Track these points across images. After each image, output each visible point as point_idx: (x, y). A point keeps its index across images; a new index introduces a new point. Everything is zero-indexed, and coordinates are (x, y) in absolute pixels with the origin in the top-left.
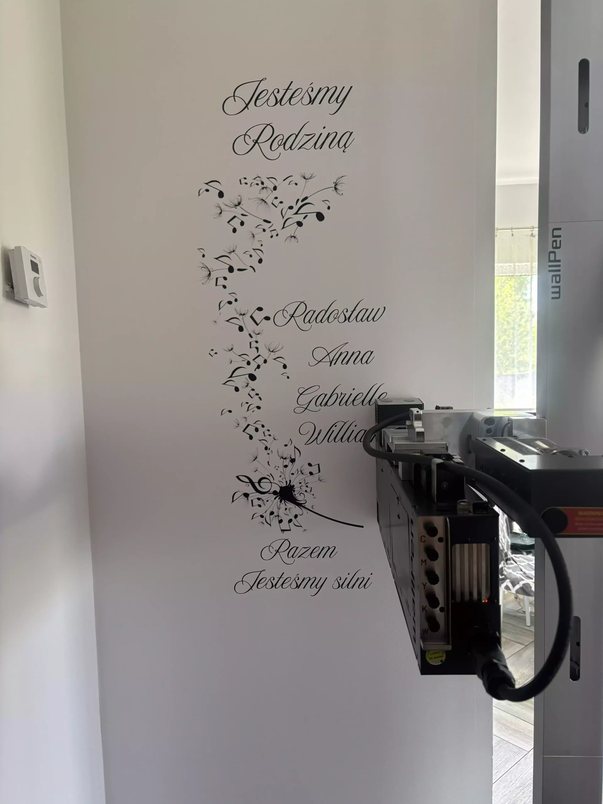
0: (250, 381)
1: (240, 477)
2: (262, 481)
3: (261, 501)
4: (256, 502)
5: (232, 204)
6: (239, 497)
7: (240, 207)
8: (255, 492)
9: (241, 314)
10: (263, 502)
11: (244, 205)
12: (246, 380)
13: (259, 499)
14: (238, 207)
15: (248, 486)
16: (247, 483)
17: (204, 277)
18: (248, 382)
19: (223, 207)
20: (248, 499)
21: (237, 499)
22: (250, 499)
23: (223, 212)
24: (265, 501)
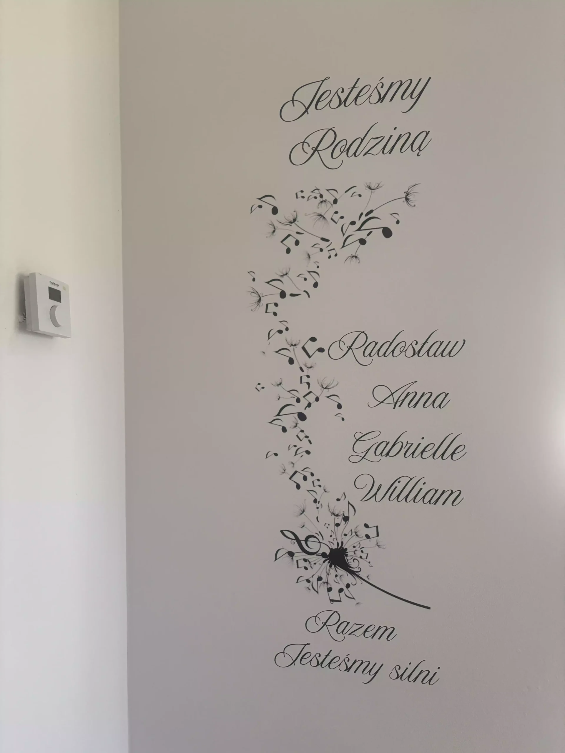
0: (299, 421)
1: (284, 532)
2: (309, 540)
3: (308, 563)
4: (302, 564)
5: (286, 220)
6: (282, 556)
7: (295, 224)
8: (302, 551)
9: (292, 345)
10: (310, 565)
11: (299, 222)
12: (294, 420)
13: (305, 560)
14: (293, 224)
15: (293, 543)
16: (292, 539)
17: (253, 303)
18: (297, 421)
19: (276, 224)
20: (293, 559)
21: (280, 557)
22: (295, 559)
23: (276, 230)
24: (312, 563)
